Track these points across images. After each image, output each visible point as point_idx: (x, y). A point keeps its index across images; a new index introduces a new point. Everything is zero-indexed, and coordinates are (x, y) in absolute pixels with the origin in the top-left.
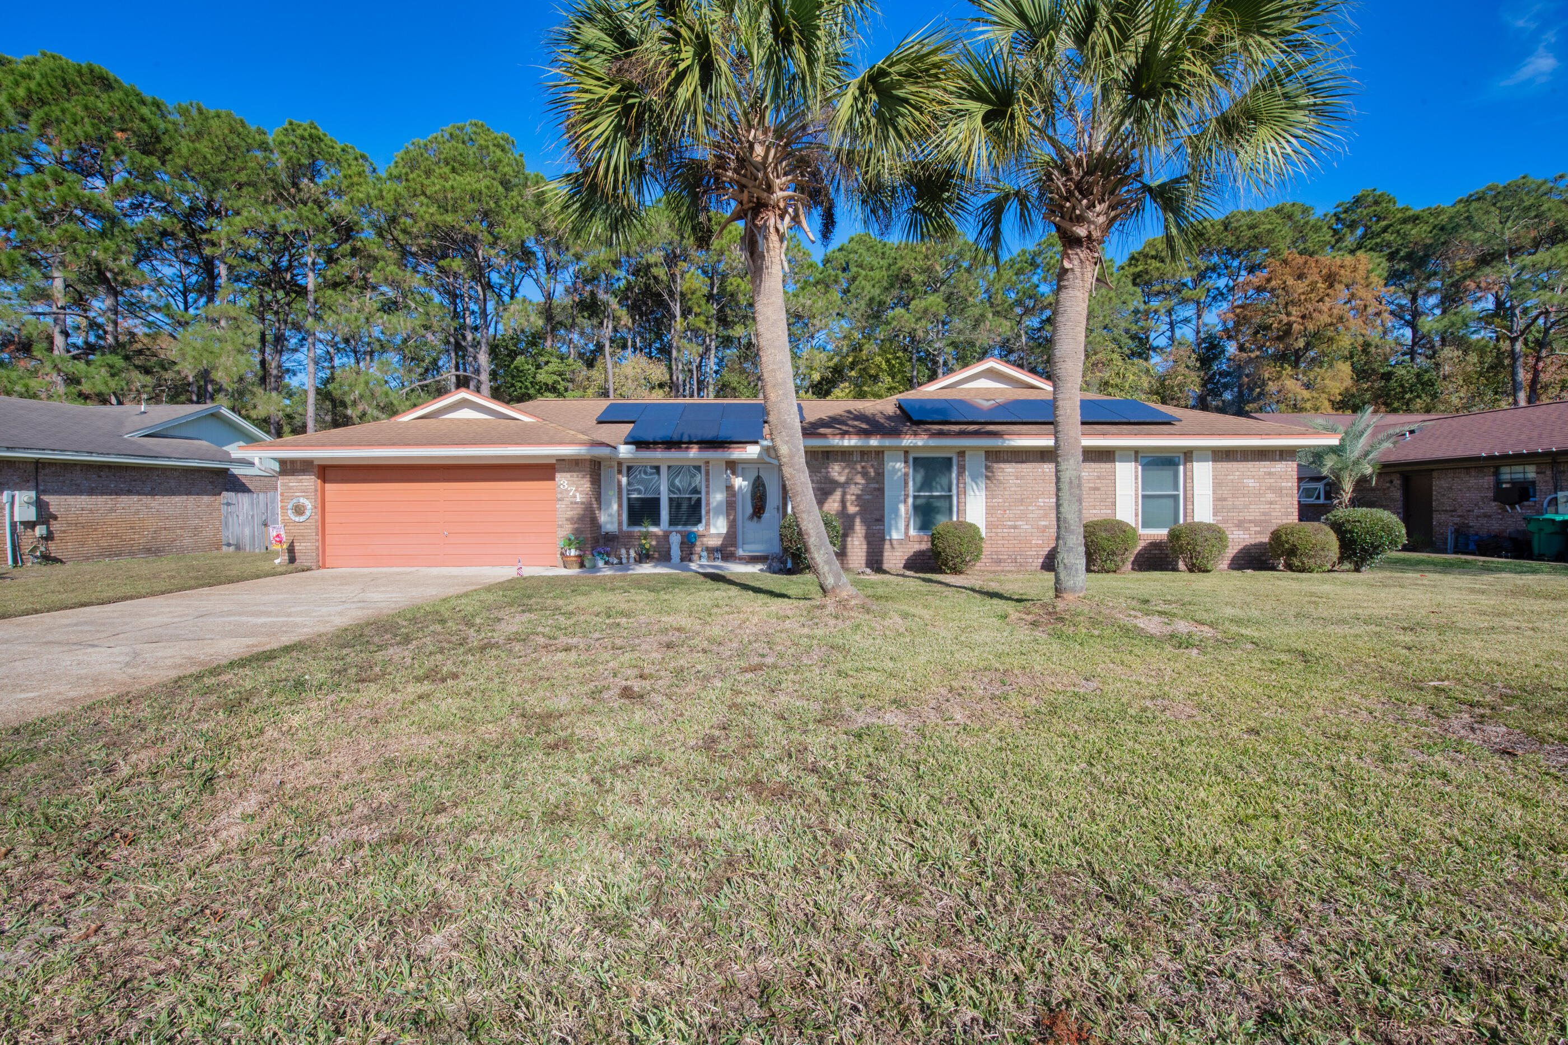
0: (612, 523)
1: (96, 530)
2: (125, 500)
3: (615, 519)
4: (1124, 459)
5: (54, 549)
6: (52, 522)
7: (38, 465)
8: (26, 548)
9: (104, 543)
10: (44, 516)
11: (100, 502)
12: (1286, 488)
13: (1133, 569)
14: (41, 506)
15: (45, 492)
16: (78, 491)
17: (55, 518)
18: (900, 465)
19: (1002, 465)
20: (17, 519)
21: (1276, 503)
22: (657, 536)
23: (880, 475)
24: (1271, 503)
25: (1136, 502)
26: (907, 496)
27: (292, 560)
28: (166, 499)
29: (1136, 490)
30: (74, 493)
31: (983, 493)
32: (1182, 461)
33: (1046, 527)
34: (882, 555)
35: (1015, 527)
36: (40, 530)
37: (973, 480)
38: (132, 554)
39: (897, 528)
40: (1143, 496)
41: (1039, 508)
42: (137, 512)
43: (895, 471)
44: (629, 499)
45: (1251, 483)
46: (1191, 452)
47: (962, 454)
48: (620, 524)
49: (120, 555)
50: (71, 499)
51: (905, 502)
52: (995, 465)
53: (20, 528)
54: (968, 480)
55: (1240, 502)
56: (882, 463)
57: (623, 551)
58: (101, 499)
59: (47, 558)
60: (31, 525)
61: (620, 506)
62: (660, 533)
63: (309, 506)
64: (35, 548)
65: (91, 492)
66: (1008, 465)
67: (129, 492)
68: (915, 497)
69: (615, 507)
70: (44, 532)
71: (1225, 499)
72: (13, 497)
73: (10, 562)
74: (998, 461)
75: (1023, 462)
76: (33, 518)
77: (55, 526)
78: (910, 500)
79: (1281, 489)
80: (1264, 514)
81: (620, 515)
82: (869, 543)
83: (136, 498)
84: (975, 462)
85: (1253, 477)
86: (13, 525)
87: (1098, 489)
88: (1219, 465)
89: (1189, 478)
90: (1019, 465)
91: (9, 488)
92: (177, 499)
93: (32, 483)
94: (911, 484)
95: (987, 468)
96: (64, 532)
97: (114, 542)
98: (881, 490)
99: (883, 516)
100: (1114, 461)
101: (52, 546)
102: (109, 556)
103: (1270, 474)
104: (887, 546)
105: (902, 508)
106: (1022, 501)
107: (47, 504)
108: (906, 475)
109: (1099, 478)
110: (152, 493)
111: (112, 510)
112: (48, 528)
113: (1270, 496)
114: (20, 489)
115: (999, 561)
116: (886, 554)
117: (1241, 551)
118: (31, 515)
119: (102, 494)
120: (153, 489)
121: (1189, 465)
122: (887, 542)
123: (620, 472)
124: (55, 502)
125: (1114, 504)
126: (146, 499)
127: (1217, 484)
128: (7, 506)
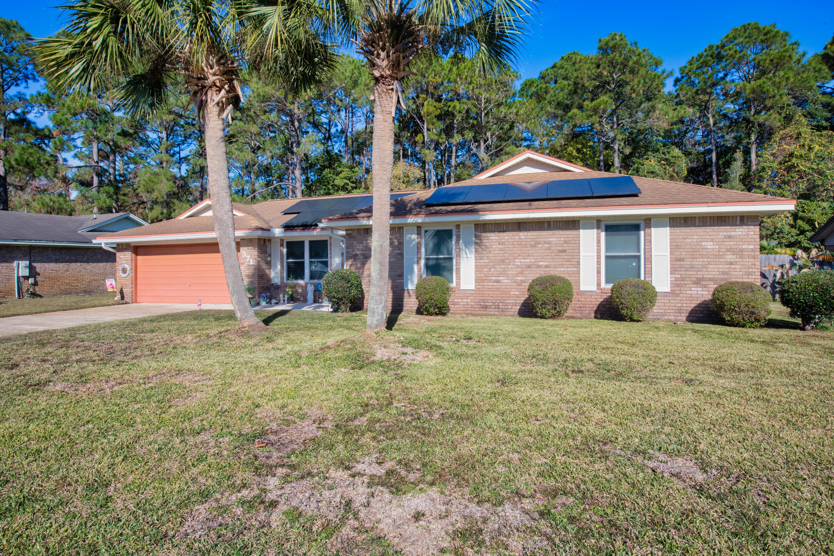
0: (277, 277)
1: (59, 281)
2: (73, 265)
3: (279, 275)
4: (588, 227)
5: (38, 290)
6: (38, 276)
7: (31, 248)
8: (24, 289)
9: (62, 287)
10: (33, 273)
11: (61, 266)
12: (746, 250)
13: (596, 317)
14: (31, 268)
15: (34, 261)
16: (50, 261)
17: (39, 274)
18: (414, 236)
19: (488, 234)
20: (20, 275)
21: (736, 263)
22: (302, 286)
23: (401, 243)
24: (731, 263)
25: (599, 263)
26: (419, 259)
27: (123, 298)
28: (95, 264)
29: (599, 251)
30: (48, 262)
31: (473, 256)
32: (642, 226)
33: (522, 281)
34: (403, 301)
35: (498, 281)
36: (31, 281)
37: (466, 246)
38: (77, 293)
39: (412, 282)
40: (607, 257)
41: (518, 267)
42: (80, 272)
43: (411, 241)
44: (288, 263)
45: (709, 245)
46: (650, 219)
47: (458, 226)
48: (282, 278)
49: (71, 294)
50: (46, 265)
51: (418, 263)
52: (484, 235)
53: (22, 279)
54: (462, 245)
55: (698, 262)
56: (402, 235)
57: (281, 296)
58: (61, 265)
59: (34, 295)
60: (26, 278)
61: (282, 266)
62: (304, 284)
63: (128, 269)
64: (28, 290)
65: (57, 261)
66: (492, 234)
67: (76, 261)
68: (427, 259)
69: (279, 267)
70: (33, 281)
71: (682, 260)
72: (19, 264)
73: (17, 296)
74: (485, 231)
75: (504, 231)
76: (28, 274)
77: (39, 278)
78: (423, 262)
79: (742, 250)
80: (724, 273)
81: (282, 273)
82: (394, 292)
83: (79, 264)
84: (468, 232)
85: (712, 240)
86: (19, 278)
87: (564, 251)
88: (678, 230)
89: (648, 241)
90: (502, 234)
91: (17, 260)
92: (101, 265)
93: (28, 257)
94: (423, 250)
95: (476, 237)
96: (43, 281)
97: (68, 287)
98: (401, 254)
99: (403, 273)
100: (578, 229)
101: (37, 288)
102: (65, 294)
103: (730, 237)
104: (406, 294)
105: (416, 267)
106: (503, 261)
107: (35, 267)
108: (419, 244)
109: (566, 242)
110: (88, 261)
111: (67, 270)
112: (35, 280)
113: (730, 257)
114: (22, 260)
115: (486, 307)
116: (405, 300)
117: (699, 306)
118: (26, 273)
119: (62, 262)
120: (88, 259)
121: (647, 230)
122: (406, 292)
123: (282, 245)
124: (39, 266)
125: (579, 263)
126: (85, 265)
127: (675, 247)
128: (16, 269)
